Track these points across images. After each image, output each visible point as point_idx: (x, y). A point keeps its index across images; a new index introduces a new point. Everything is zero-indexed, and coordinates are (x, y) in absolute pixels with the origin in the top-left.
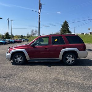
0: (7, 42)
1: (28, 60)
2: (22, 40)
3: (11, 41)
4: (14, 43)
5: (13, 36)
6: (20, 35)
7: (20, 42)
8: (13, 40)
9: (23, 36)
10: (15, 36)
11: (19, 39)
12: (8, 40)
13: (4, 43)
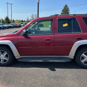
0: (5, 27)
1: (16, 58)
2: (22, 25)
3: (10, 26)
4: (13, 28)
5: (14, 21)
6: (21, 20)
7: (20, 26)
8: (12, 25)
9: (24, 21)
10: (16, 21)
11: (18, 24)
12: (7, 25)
13: (2, 28)
